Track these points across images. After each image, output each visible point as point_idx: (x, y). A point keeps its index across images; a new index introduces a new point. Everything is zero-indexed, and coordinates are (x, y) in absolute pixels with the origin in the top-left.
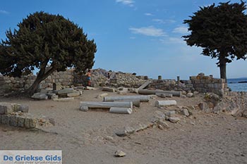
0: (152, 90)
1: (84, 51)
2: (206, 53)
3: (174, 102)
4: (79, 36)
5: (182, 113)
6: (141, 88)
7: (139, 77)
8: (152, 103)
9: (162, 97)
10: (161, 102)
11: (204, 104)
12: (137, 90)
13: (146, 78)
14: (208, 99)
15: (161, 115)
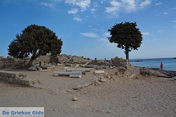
0: (92, 65)
1: (56, 45)
2: (119, 46)
3: (103, 72)
4: (53, 37)
5: (107, 77)
6: (86, 64)
7: (85, 59)
8: (92, 72)
9: (97, 69)
10: (96, 72)
11: (118, 72)
12: (84, 65)
13: (88, 59)
14: (120, 70)
15: (96, 79)
